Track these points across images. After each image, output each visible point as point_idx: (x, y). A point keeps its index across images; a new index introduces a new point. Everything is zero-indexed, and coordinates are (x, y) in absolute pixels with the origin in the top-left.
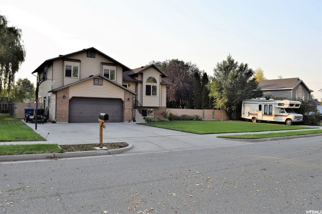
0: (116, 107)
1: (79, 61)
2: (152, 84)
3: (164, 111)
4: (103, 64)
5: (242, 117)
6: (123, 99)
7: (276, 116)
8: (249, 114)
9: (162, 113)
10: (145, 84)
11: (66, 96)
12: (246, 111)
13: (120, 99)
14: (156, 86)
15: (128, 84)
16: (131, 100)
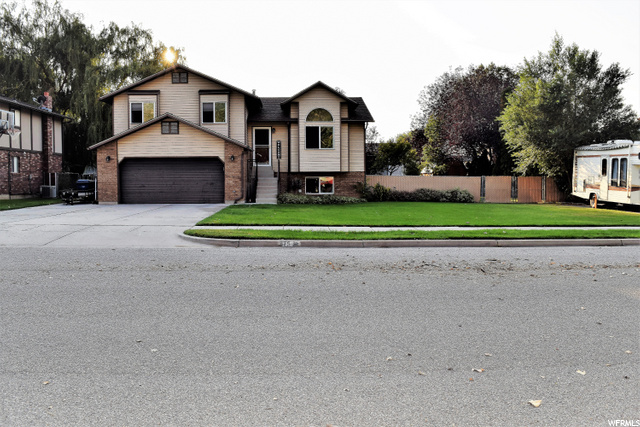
0: (209, 175)
1: (156, 93)
2: (320, 124)
3: (360, 180)
4: (202, 92)
5: (574, 193)
6: (222, 158)
7: (634, 189)
8: (586, 185)
9: (355, 187)
10: (303, 124)
11: (113, 157)
12: (579, 178)
13: (216, 160)
14: (331, 128)
15: (270, 129)
16: (239, 159)
